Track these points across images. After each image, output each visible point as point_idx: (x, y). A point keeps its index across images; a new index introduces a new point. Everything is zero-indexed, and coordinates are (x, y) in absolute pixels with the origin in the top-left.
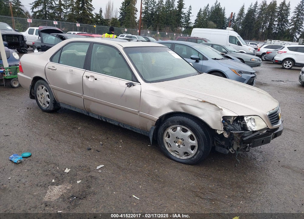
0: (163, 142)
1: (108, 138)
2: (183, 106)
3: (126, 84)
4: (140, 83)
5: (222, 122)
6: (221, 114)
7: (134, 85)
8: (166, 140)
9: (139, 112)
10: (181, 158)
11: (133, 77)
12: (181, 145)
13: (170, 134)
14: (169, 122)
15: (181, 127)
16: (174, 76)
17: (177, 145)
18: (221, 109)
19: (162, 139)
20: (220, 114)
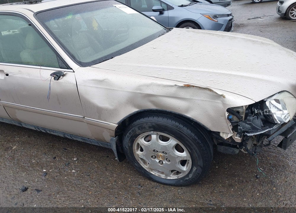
0: (135, 158)
1: (55, 158)
2: (153, 99)
3: (51, 75)
4: (72, 69)
5: (228, 118)
6: (224, 104)
7: (64, 75)
8: (138, 155)
9: (84, 117)
10: (169, 178)
11: (60, 61)
12: (164, 160)
13: (143, 147)
14: (137, 129)
15: (157, 134)
16: (129, 44)
17: (158, 161)
18: (222, 95)
19: (132, 153)
20: (221, 105)
